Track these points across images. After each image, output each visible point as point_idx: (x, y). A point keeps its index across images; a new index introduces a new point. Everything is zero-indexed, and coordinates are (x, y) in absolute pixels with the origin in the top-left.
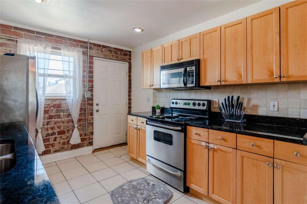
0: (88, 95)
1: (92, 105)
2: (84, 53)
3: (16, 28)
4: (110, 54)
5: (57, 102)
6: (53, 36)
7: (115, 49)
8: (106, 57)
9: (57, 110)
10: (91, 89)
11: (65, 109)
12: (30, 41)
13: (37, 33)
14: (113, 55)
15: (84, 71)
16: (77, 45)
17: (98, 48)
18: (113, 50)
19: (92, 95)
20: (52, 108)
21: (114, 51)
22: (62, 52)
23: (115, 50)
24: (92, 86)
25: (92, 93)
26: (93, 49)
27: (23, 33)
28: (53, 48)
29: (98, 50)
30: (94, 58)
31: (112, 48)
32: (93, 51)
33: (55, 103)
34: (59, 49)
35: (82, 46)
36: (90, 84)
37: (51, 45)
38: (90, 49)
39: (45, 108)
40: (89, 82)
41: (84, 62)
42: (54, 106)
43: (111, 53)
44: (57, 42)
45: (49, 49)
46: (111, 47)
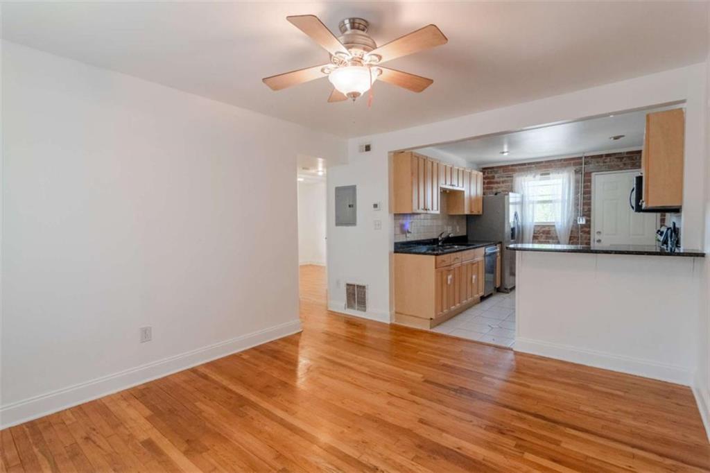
0: (582, 221)
1: (589, 233)
2: (576, 172)
3: (512, 165)
4: (619, 163)
5: (547, 229)
6: (542, 162)
7: (628, 153)
8: (611, 168)
9: (547, 237)
10: (587, 214)
11: (554, 235)
12: (523, 173)
13: (529, 164)
14: (625, 164)
15: (576, 193)
16: (569, 165)
17: (599, 159)
18: (626, 155)
19: (588, 221)
20: (541, 234)
21: (629, 157)
22: (551, 176)
23: (629, 155)
24: (589, 210)
25: (588, 218)
26: (590, 163)
27: (517, 168)
28: (542, 175)
29: (598, 162)
30: (593, 174)
31: (624, 153)
32: (591, 165)
33: (544, 229)
34: (548, 174)
35: (575, 164)
36: (586, 207)
37: (540, 172)
38: (585, 164)
39: (534, 233)
40: (584, 204)
41: (577, 181)
42: (544, 232)
43: (621, 161)
44: (546, 167)
45: (538, 177)
46: (621, 153)
